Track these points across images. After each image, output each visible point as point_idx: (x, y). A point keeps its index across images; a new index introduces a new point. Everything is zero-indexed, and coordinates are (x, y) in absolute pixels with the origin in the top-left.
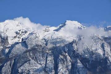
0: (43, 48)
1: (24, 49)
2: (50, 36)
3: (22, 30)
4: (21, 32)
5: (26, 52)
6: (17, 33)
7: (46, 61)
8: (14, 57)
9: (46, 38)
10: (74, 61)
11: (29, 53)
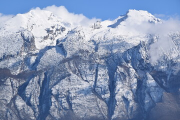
0: (91, 56)
1: (60, 57)
2: (102, 35)
3: (56, 27)
4: (54, 30)
5: (64, 61)
6: (48, 31)
7: (96, 76)
8: (45, 69)
9: (96, 39)
10: (142, 75)
11: (69, 63)
